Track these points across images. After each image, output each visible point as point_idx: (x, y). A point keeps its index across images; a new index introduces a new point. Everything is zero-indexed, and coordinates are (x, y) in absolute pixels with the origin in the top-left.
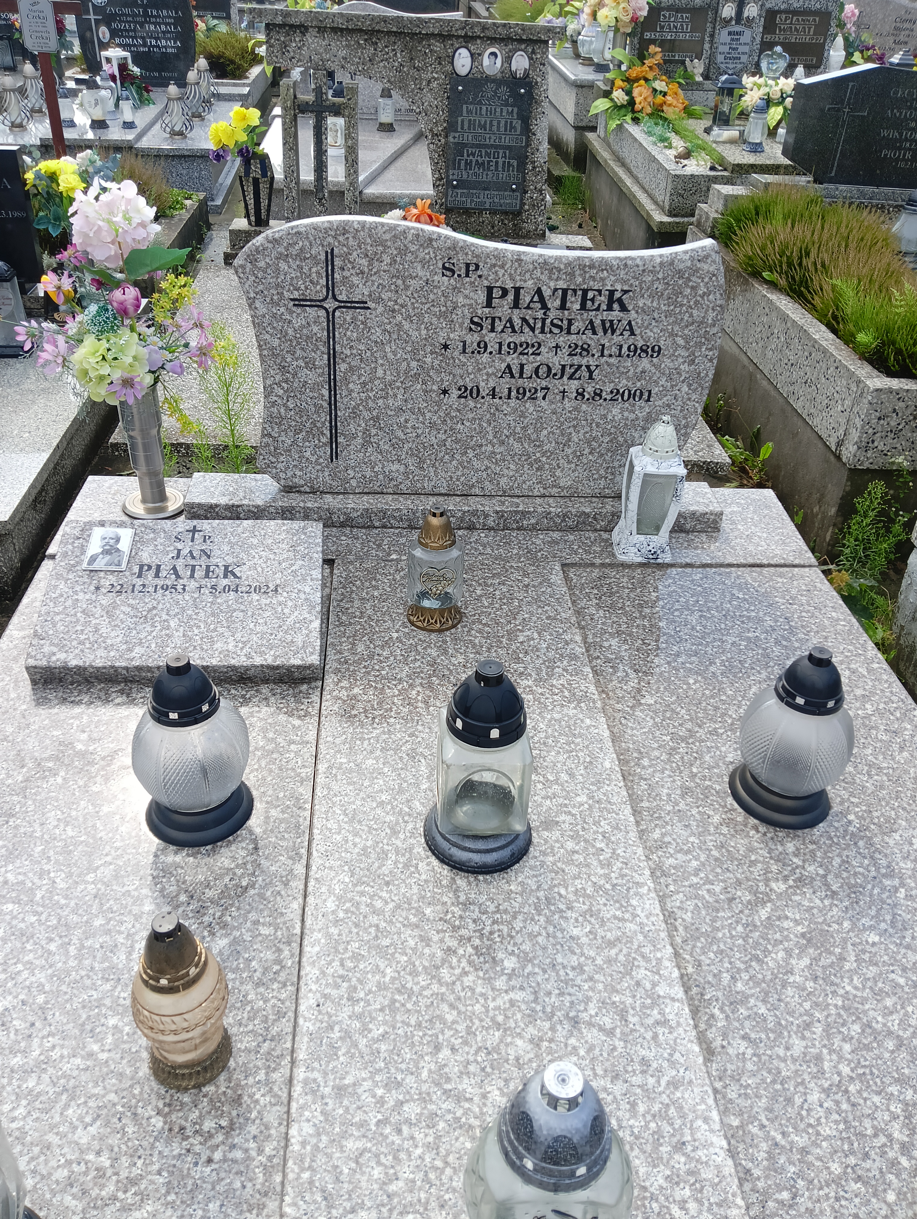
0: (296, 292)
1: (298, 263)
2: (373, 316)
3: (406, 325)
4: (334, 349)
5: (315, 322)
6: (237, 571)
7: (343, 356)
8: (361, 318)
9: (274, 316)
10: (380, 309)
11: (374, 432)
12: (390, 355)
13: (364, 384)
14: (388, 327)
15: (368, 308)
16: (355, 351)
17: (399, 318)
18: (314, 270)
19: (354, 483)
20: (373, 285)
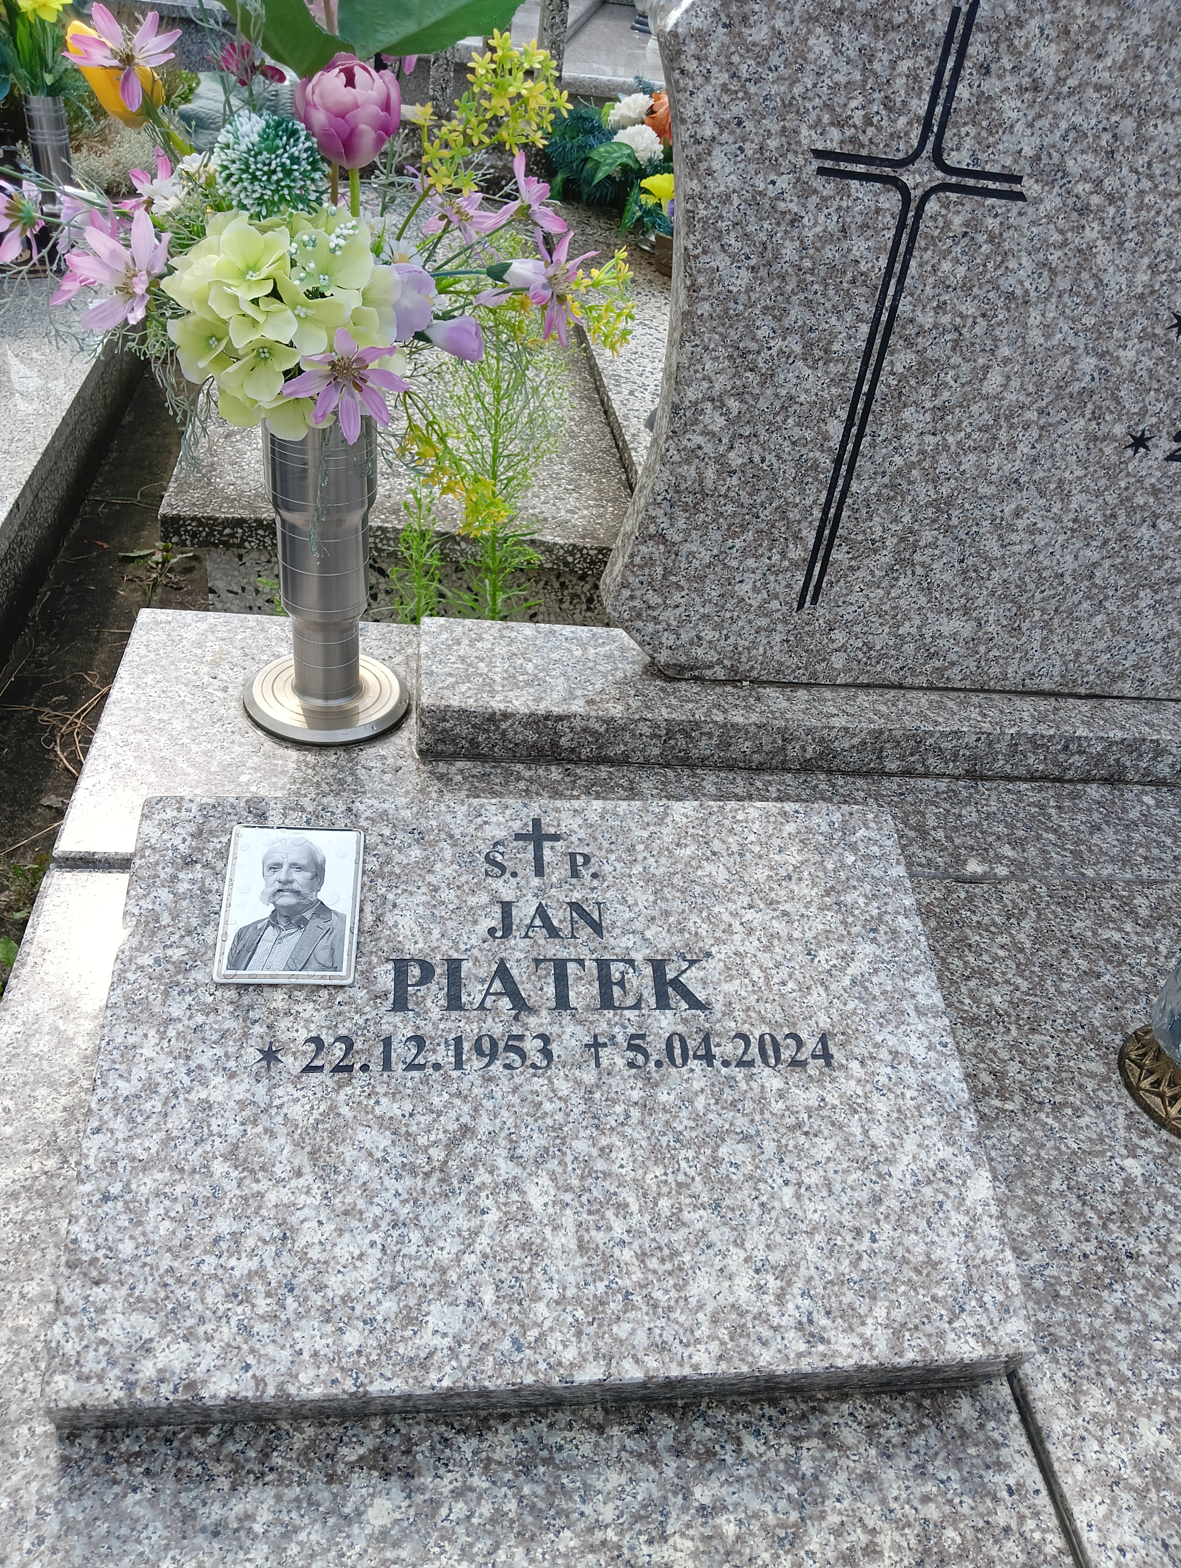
0: (835, 133)
1: (864, 39)
2: (1024, 222)
3: (1104, 254)
4: (894, 309)
5: (864, 227)
6: (691, 979)
7: (911, 330)
8: (991, 223)
9: (755, 200)
10: (1051, 201)
11: (928, 536)
12: (1035, 337)
13: (943, 410)
14: (1055, 256)
15: (1021, 197)
16: (945, 319)
17: (1091, 233)
18: (904, 66)
19: (838, 661)
20: (1054, 126)
